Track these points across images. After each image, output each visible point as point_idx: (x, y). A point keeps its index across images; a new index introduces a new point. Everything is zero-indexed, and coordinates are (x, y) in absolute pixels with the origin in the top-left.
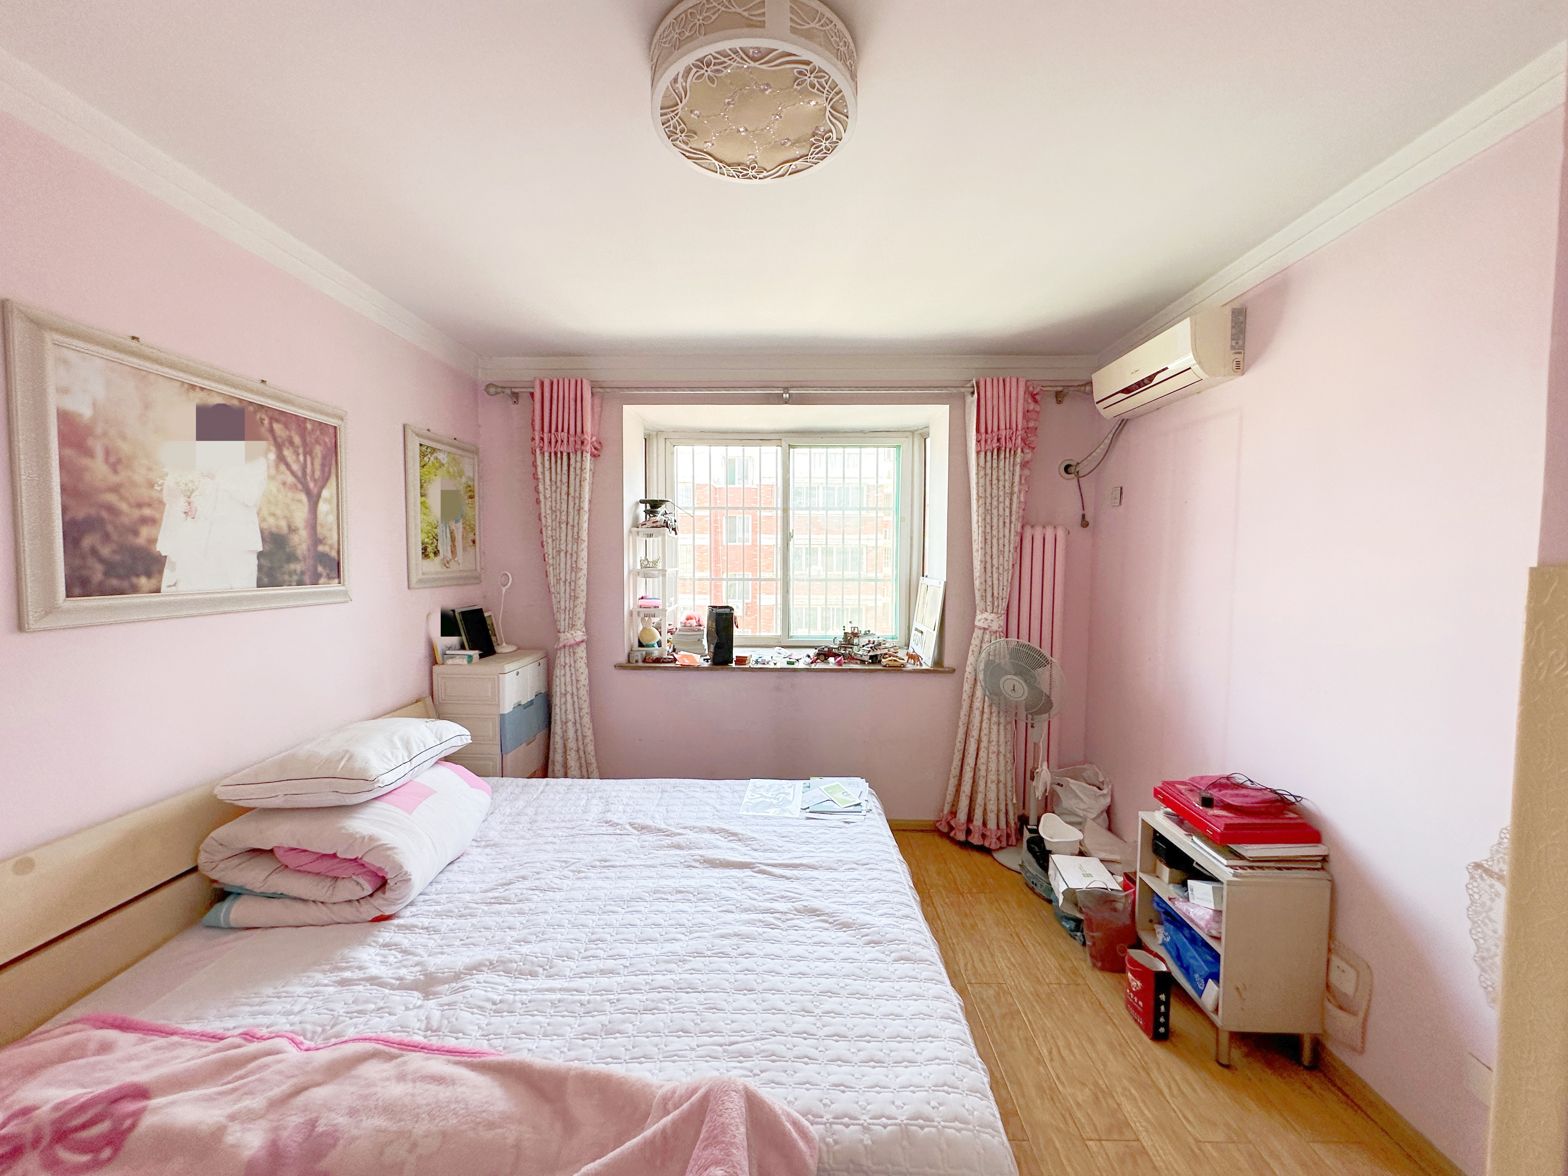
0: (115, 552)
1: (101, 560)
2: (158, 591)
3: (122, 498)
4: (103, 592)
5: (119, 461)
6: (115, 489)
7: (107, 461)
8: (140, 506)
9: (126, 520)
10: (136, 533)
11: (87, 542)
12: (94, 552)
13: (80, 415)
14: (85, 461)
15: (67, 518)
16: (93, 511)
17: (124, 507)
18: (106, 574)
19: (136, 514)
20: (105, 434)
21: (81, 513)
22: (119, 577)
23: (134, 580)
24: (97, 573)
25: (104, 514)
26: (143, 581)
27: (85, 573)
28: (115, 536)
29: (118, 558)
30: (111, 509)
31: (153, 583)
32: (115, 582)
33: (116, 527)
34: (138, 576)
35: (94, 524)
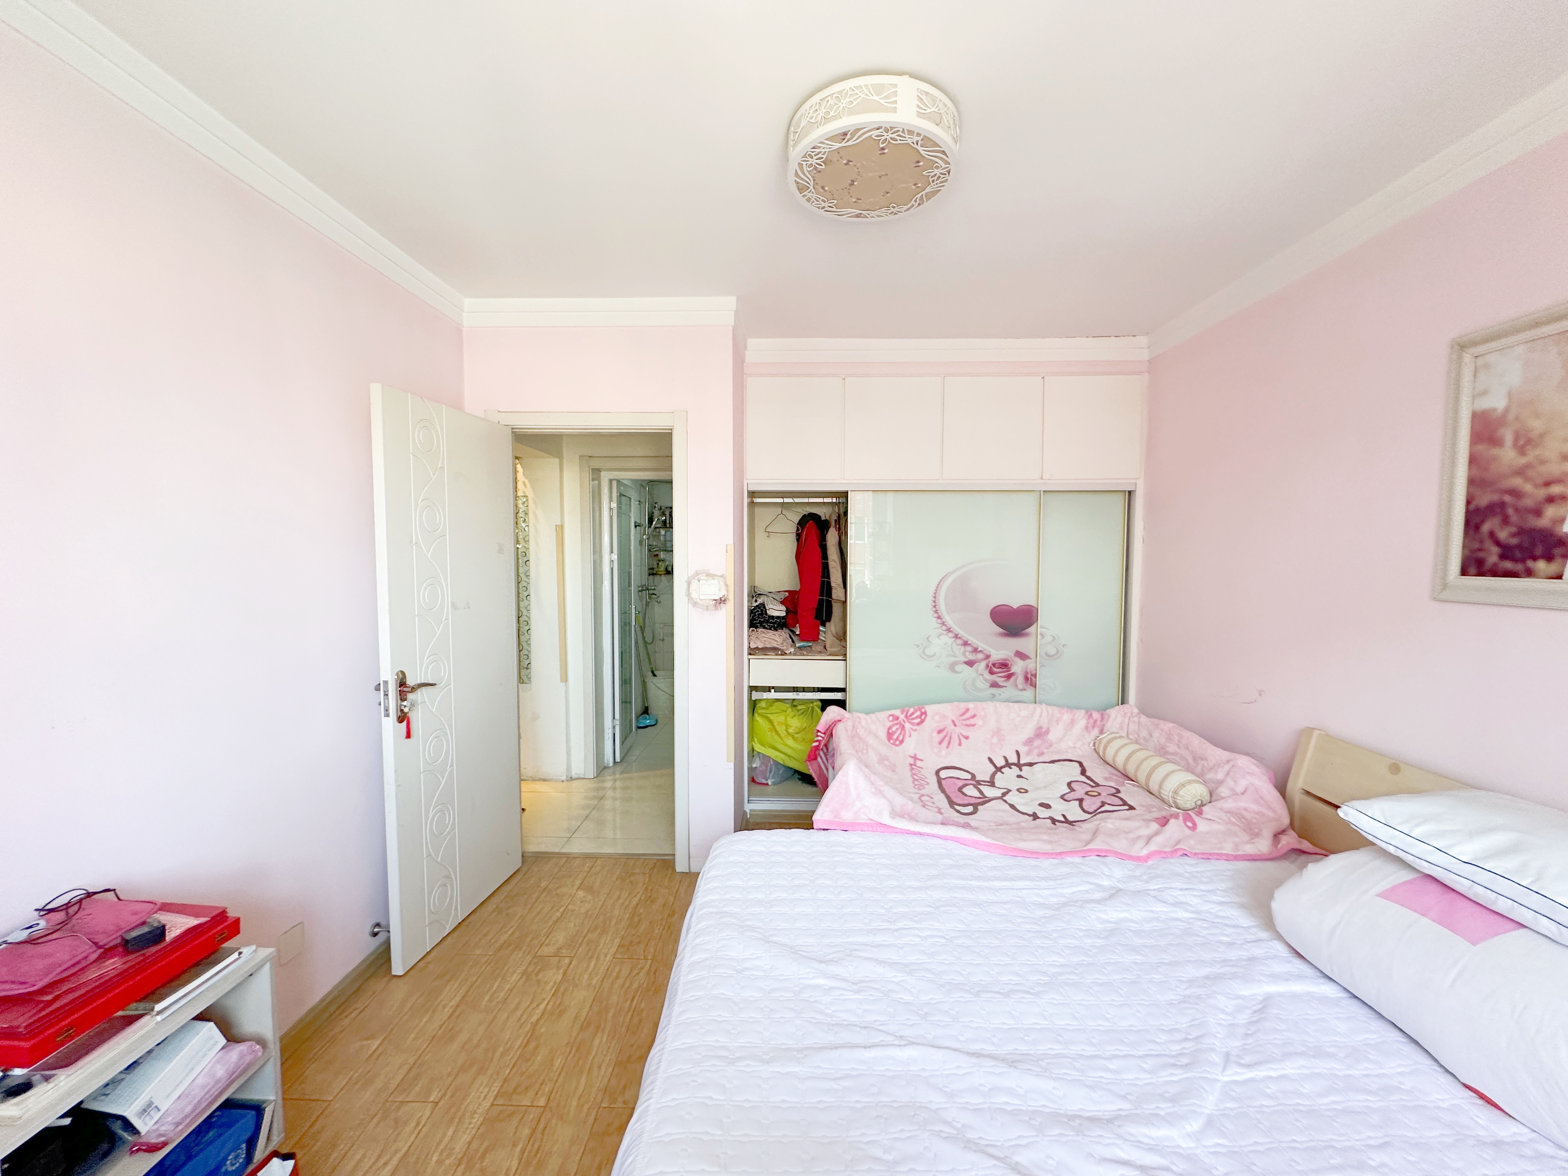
0: (1514, 535)
1: (1498, 543)
3: (1527, 479)
4: (1495, 573)
5: (1529, 441)
6: (1520, 472)
7: (1515, 445)
8: (1547, 484)
9: (1528, 502)
10: (1538, 512)
11: (1486, 528)
12: (1492, 534)
13: (1495, 410)
14: (1495, 451)
15: (1472, 507)
16: (1495, 497)
17: (1528, 488)
18: (1503, 557)
19: (1542, 493)
21: (1484, 500)
22: (1514, 560)
23: (1530, 564)
24: (1492, 556)
25: (1507, 498)
26: (1541, 565)
27: (1481, 555)
28: (1514, 518)
29: (1514, 541)
30: (1515, 493)
31: (1553, 568)
32: (1508, 565)
33: (1517, 510)
34: (1535, 559)
35: (1497, 509)
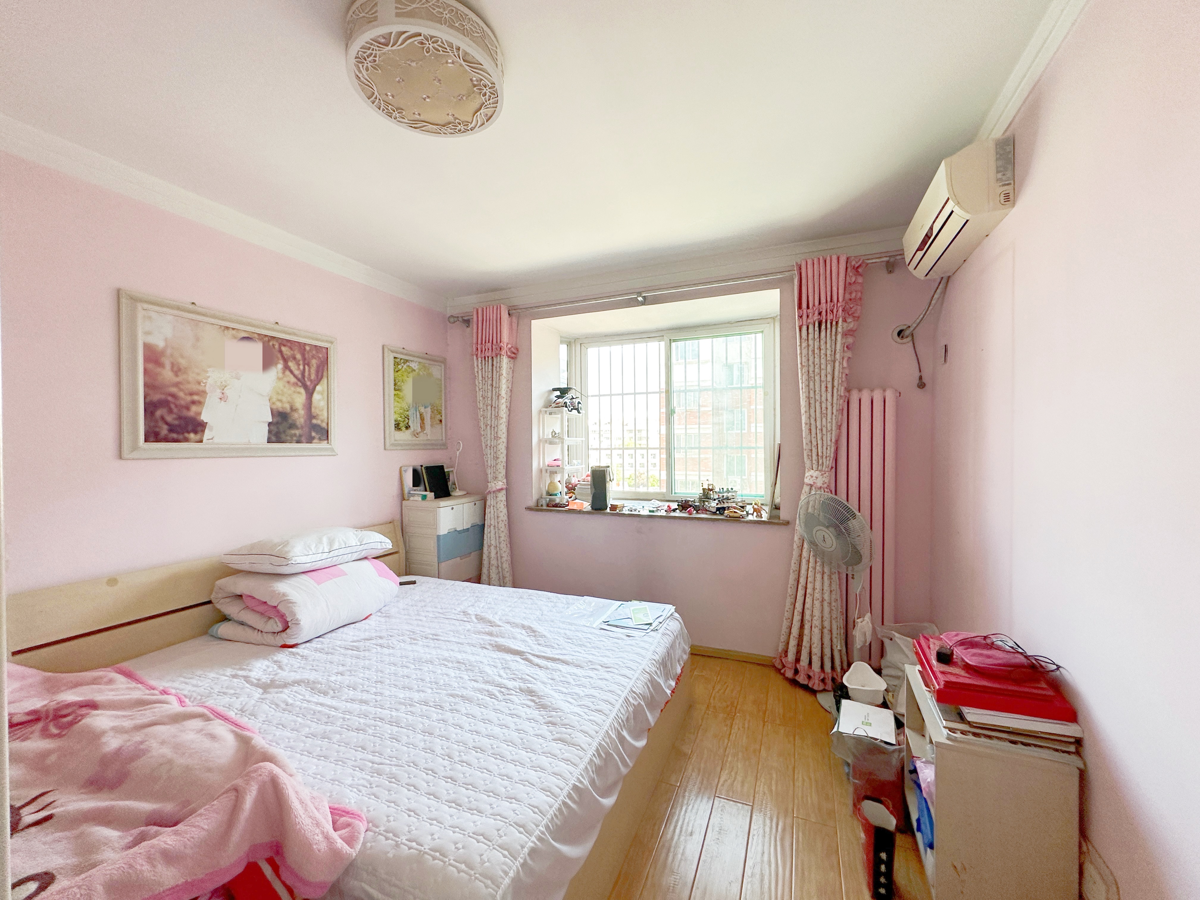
0: (175, 419)
1: (167, 423)
2: (201, 441)
3: (181, 390)
4: (166, 440)
5: (180, 370)
6: (177, 385)
7: (172, 370)
8: (191, 394)
9: (183, 403)
10: (188, 408)
11: (159, 413)
12: (162, 418)
13: (157, 346)
14: (159, 370)
15: (148, 400)
16: (163, 397)
17: (181, 394)
18: (171, 431)
19: (189, 398)
20: (172, 355)
21: (156, 397)
22: (178, 433)
23: (186, 435)
24: (164, 430)
25: (170, 398)
26: (192, 436)
27: (157, 430)
28: (175, 410)
29: (176, 422)
30: (173, 396)
31: (198, 437)
32: (175, 436)
33: (176, 406)
34: (189, 432)
35: (163, 403)
